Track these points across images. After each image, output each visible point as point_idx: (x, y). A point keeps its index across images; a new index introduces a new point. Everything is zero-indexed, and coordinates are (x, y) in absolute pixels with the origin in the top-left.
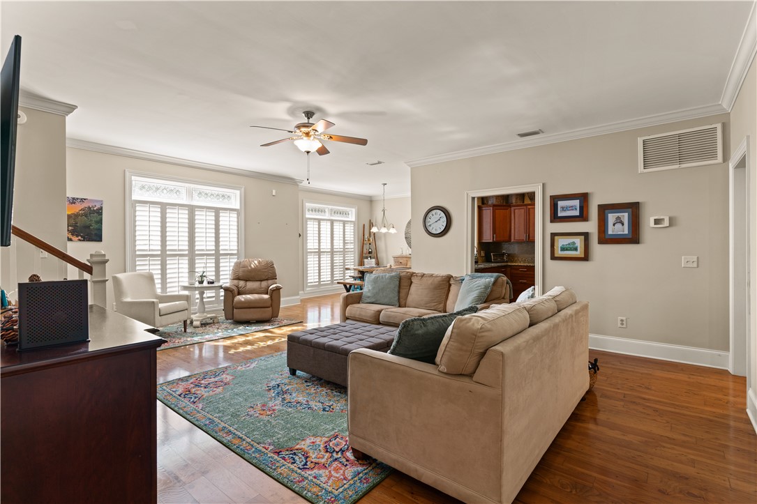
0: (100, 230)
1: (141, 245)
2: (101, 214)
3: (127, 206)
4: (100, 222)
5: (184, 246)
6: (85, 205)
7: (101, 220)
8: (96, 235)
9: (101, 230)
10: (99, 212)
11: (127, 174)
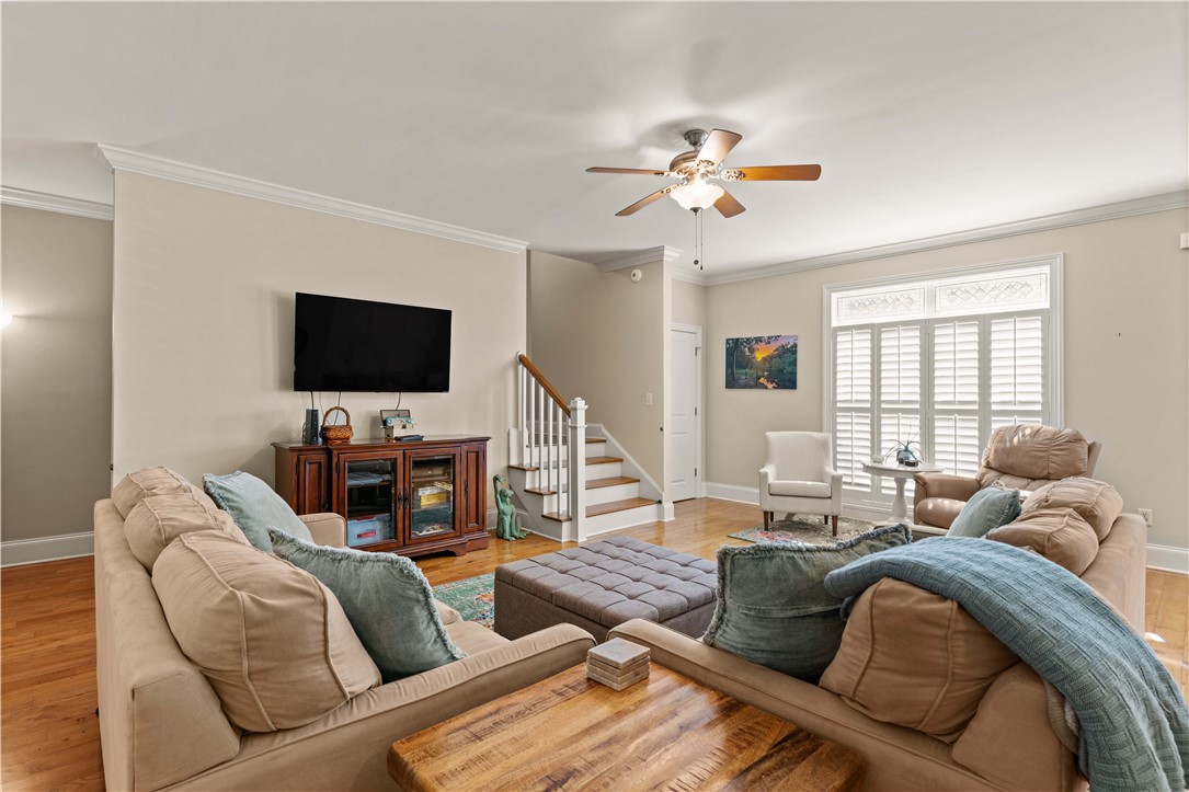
0: (794, 374)
1: (842, 394)
2: (795, 352)
3: (827, 337)
4: (794, 363)
5: (912, 393)
6: (779, 343)
7: (795, 361)
8: (790, 380)
9: (796, 374)
10: (793, 350)
11: (825, 291)
